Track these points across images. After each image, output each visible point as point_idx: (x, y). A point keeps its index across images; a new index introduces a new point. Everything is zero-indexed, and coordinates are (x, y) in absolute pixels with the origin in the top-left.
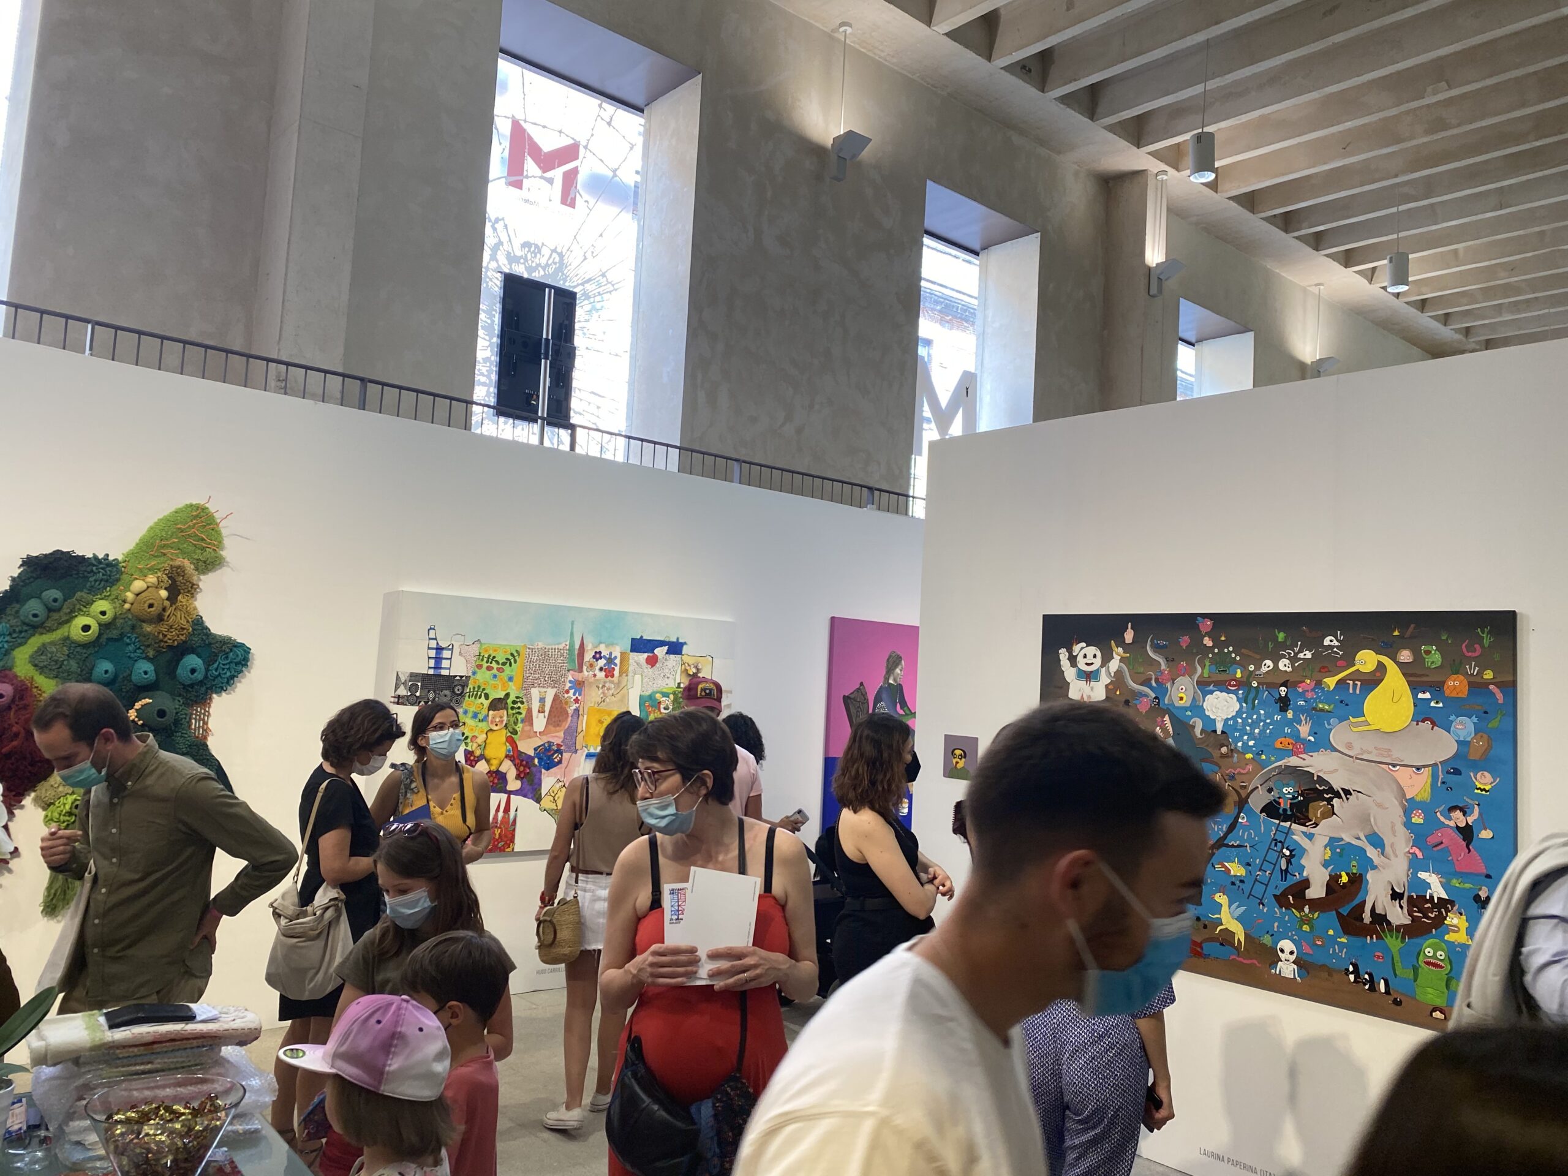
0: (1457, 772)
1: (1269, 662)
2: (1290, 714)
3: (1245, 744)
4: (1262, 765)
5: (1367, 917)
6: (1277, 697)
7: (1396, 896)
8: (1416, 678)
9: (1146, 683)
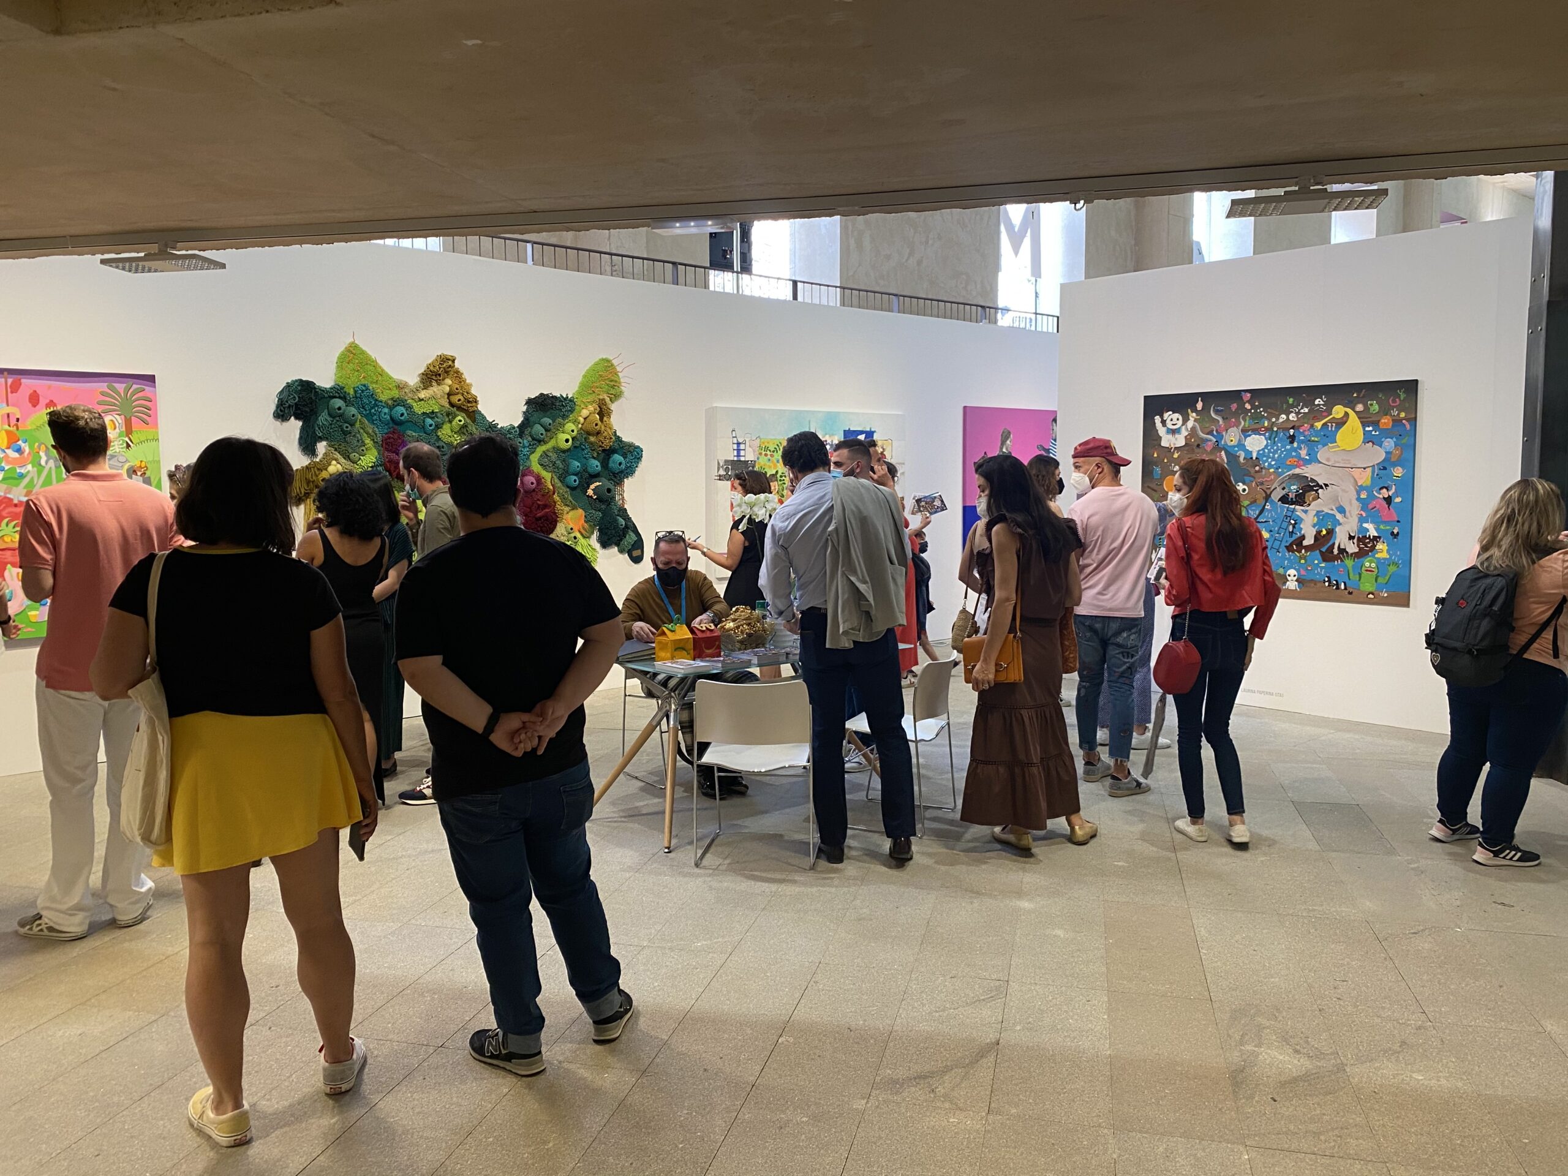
0: (1385, 468)
1: (1284, 416)
2: (1295, 445)
3: (1270, 464)
4: (1280, 475)
5: (1336, 551)
6: (1288, 435)
7: (1351, 538)
8: (1365, 420)
9: (1210, 433)
